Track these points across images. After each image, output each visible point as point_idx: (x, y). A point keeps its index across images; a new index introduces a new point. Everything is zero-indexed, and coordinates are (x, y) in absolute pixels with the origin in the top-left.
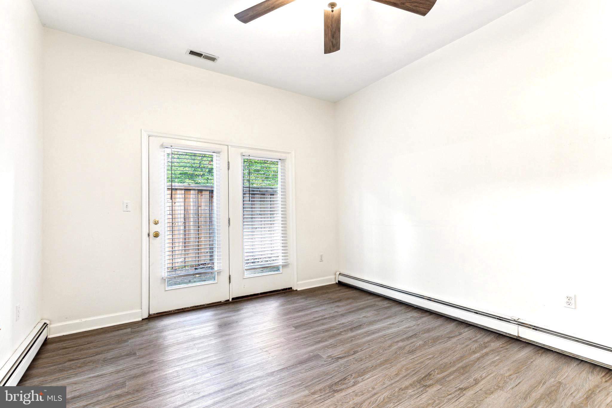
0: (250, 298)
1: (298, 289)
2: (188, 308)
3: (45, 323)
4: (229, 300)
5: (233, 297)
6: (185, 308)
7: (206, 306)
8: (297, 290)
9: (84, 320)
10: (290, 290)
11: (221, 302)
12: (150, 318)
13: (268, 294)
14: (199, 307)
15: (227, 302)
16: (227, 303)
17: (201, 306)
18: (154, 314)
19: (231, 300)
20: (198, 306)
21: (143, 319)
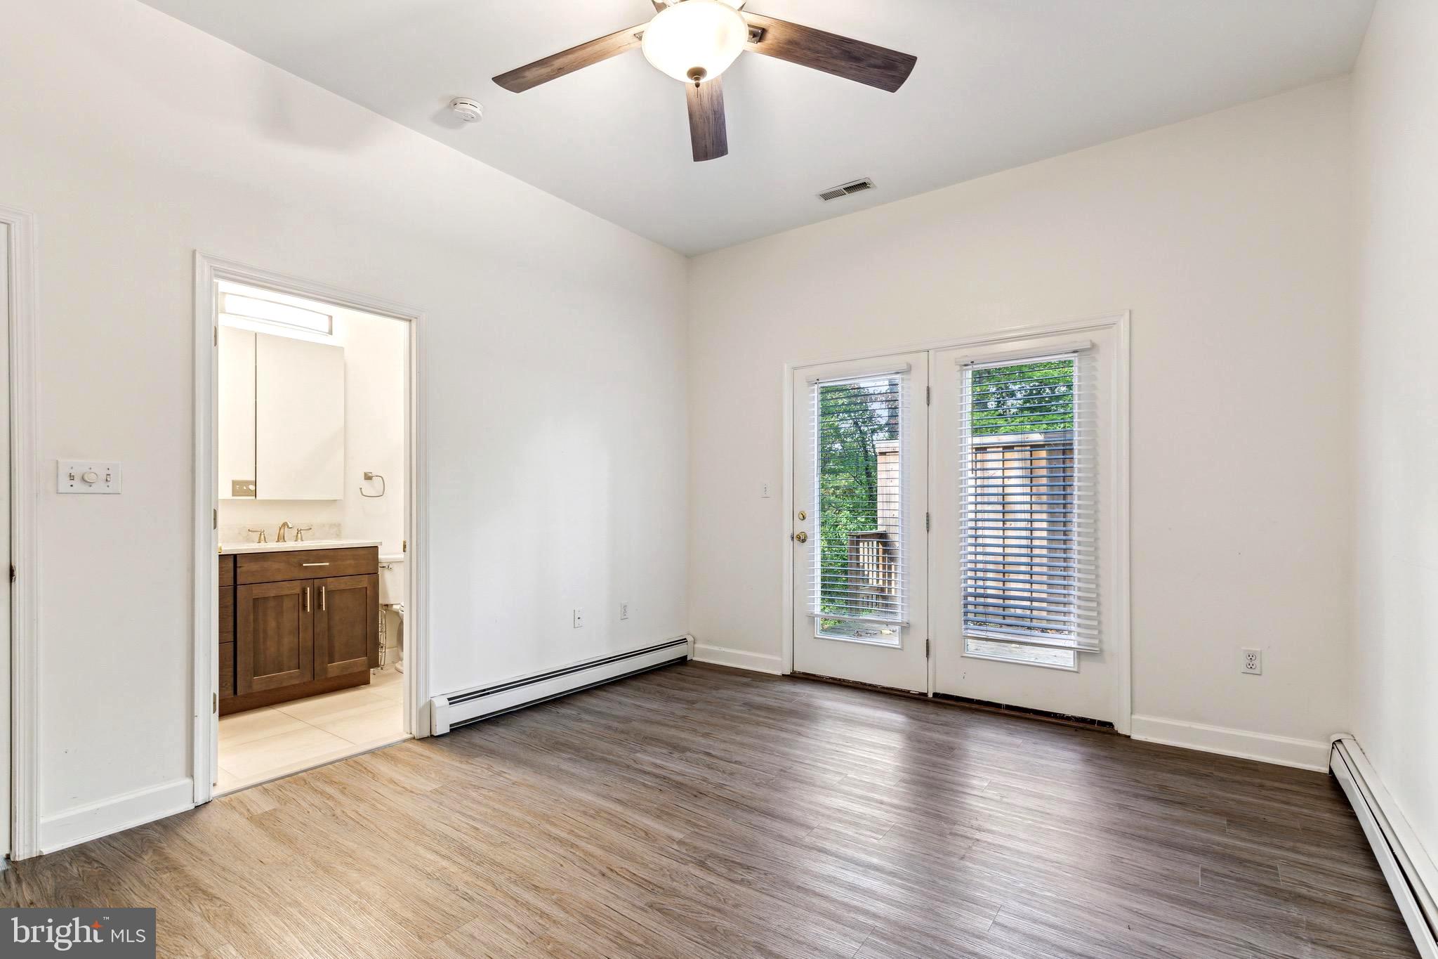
0: (974, 706)
1: (1135, 736)
2: (848, 681)
3: (685, 639)
4: (925, 695)
5: (938, 692)
6: (844, 680)
7: (879, 689)
8: (1129, 737)
9: (723, 649)
10: (1105, 729)
11: (908, 692)
12: (792, 676)
13: (1028, 715)
14: (867, 687)
15: (922, 697)
16: (920, 698)
17: (870, 685)
18: (799, 673)
19: (930, 695)
20: (865, 684)
21: (783, 675)
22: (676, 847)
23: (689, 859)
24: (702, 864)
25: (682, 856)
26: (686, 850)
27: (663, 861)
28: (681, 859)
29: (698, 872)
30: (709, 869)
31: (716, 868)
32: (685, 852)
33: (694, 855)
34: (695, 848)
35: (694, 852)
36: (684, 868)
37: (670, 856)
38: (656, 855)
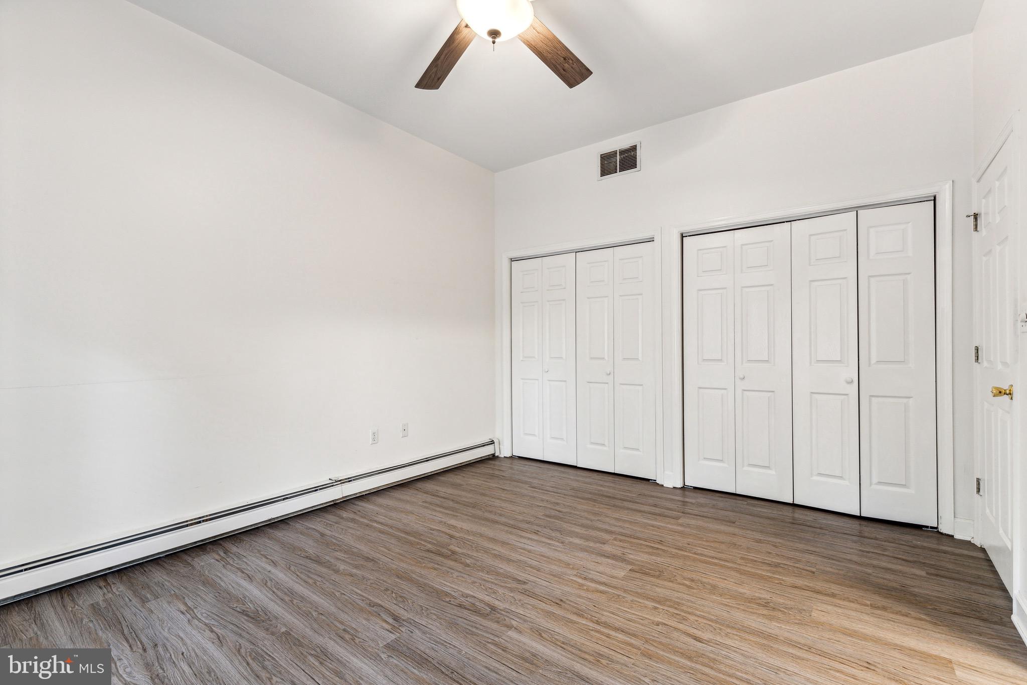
22: (514, 623)
23: (503, 612)
24: (493, 609)
25: (508, 614)
26: (505, 620)
27: (523, 611)
28: (509, 613)
29: (497, 603)
30: (488, 605)
31: (483, 606)
32: (506, 618)
33: (499, 615)
34: (498, 622)
35: (499, 618)
36: (507, 606)
37: (517, 615)
38: (528, 615)
